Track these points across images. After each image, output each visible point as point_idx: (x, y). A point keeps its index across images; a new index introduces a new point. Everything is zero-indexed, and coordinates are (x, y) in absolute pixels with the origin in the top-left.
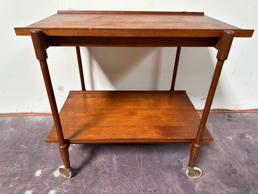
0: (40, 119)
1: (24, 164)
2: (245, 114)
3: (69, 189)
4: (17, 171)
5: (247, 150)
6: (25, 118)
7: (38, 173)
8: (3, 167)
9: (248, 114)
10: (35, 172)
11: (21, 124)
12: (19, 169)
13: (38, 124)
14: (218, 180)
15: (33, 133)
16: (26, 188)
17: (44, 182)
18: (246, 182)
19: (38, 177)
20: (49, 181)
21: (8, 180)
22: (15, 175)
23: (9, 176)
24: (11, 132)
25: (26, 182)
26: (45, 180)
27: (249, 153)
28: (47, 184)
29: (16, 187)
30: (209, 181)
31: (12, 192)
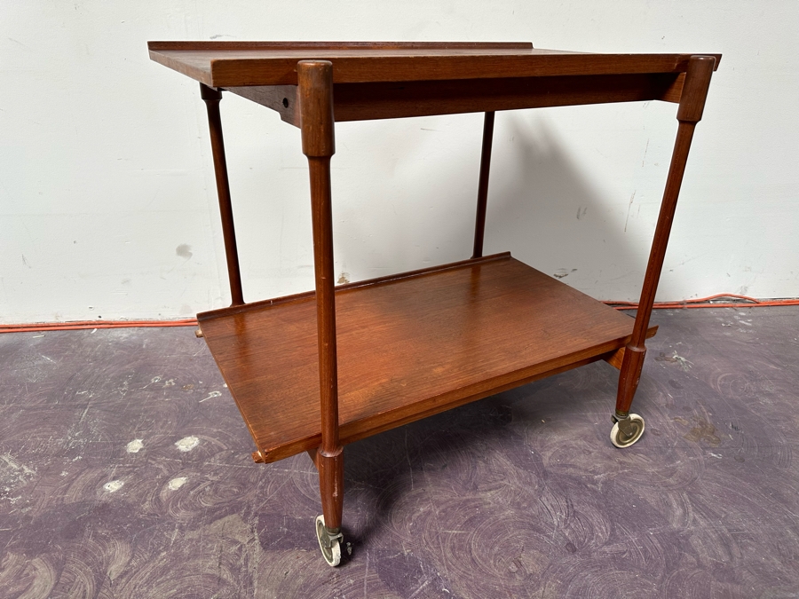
0: (125, 335)
1: (94, 430)
2: (670, 313)
3: (221, 475)
4: (74, 443)
5: (672, 383)
6: (83, 335)
7: (135, 446)
8: (35, 437)
9: (677, 311)
10: (126, 445)
11: (73, 346)
12: (81, 440)
13: (118, 345)
14: (599, 442)
15: (110, 366)
16: (106, 476)
17: (153, 462)
18: (667, 444)
19: (136, 454)
20: (166, 461)
21: (53, 463)
22: (72, 453)
23: (54, 456)
24: (45, 365)
25: (104, 465)
26: (154, 460)
27: (678, 388)
28: (161, 466)
29: (78, 476)
30: (576, 444)
31: (69, 486)
